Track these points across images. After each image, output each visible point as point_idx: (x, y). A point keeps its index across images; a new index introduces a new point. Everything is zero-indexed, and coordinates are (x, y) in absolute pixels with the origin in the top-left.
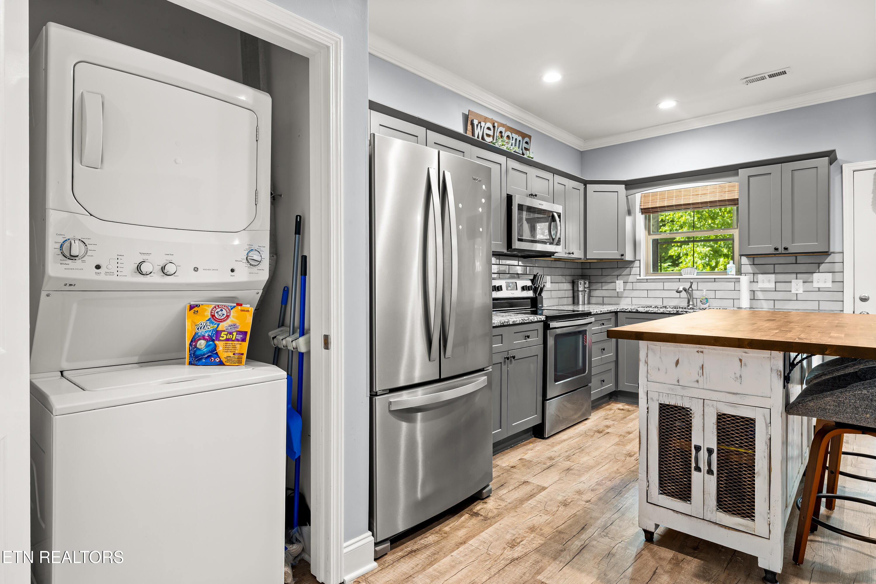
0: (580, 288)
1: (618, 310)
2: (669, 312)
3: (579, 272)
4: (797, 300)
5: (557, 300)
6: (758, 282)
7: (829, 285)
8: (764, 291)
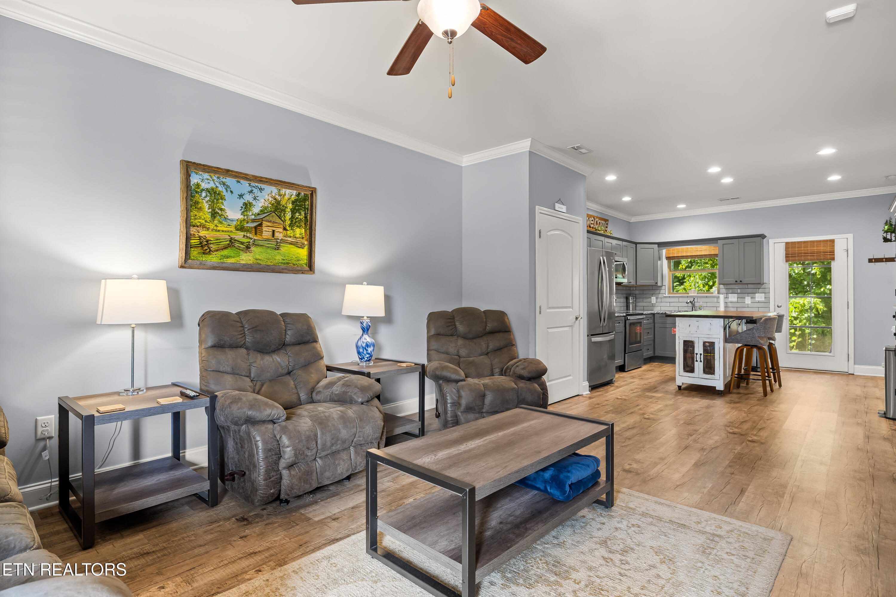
1: (655, 313)
4: (748, 307)
6: (729, 298)
7: (763, 299)
8: (731, 302)
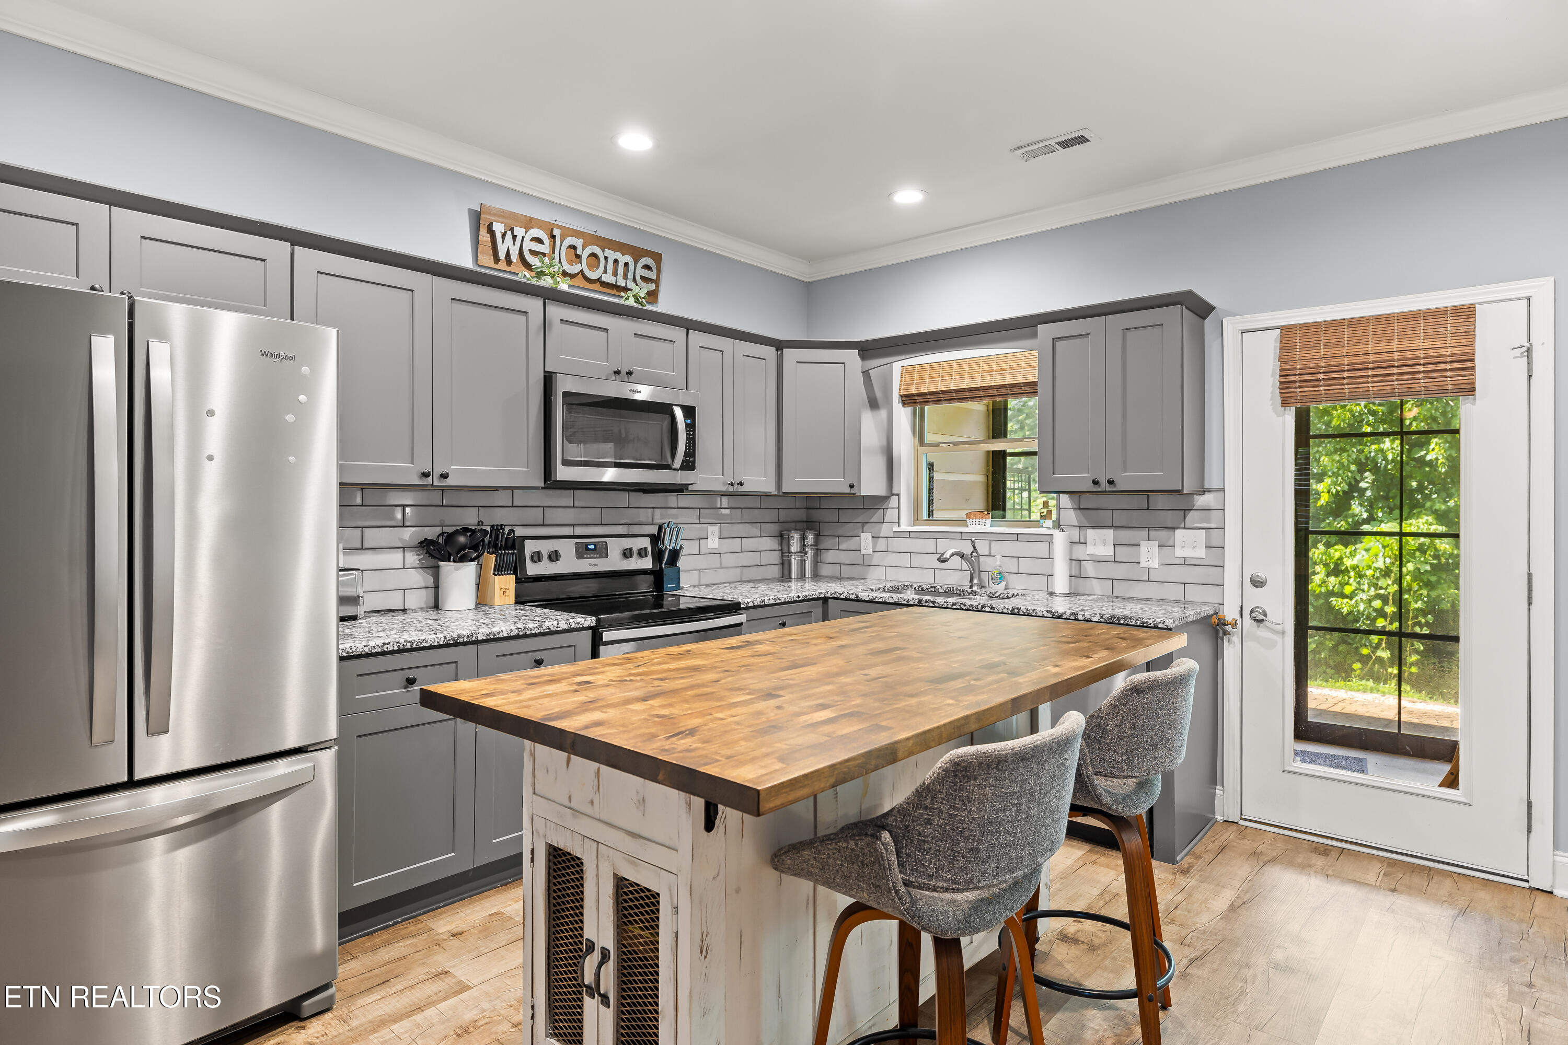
0: (792, 548)
1: (829, 595)
3: (801, 514)
4: (1148, 581)
5: (738, 570)
6: (1086, 543)
7: (1201, 553)
8: (1096, 560)
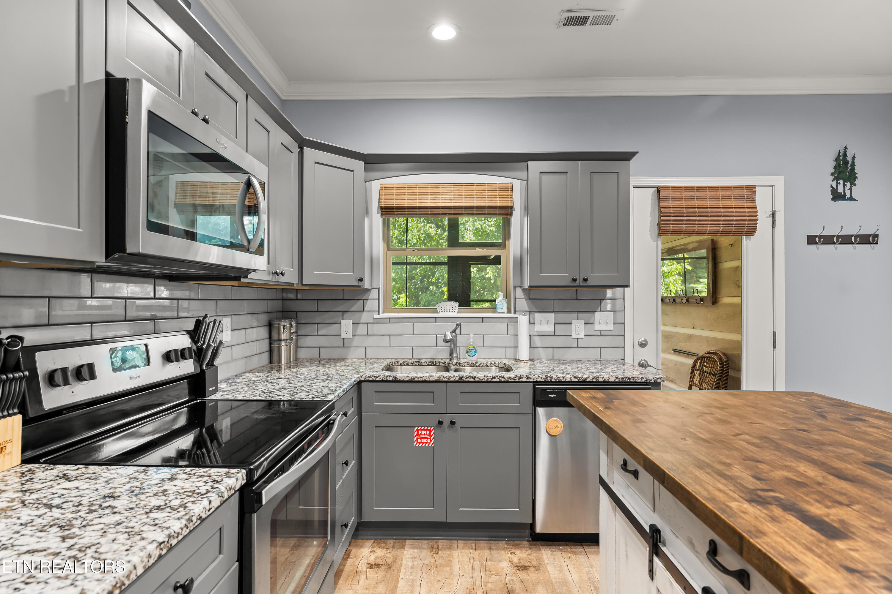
0: (282, 335)
1: (363, 379)
2: (448, 379)
3: (278, 305)
4: (577, 347)
6: (534, 323)
7: (610, 327)
8: (542, 335)
